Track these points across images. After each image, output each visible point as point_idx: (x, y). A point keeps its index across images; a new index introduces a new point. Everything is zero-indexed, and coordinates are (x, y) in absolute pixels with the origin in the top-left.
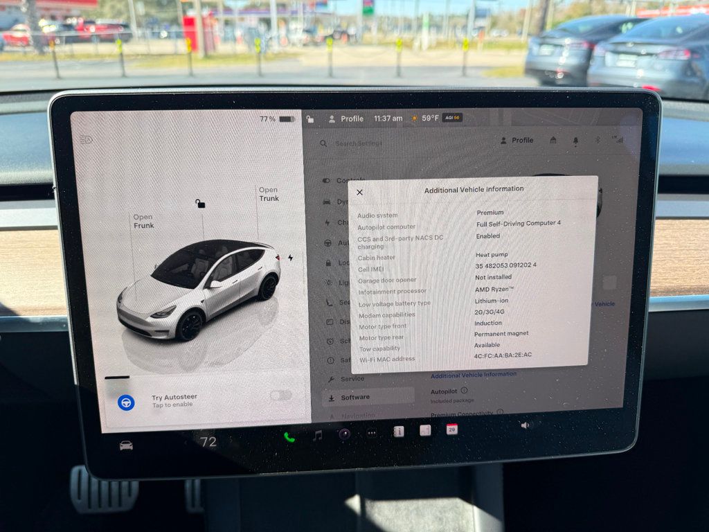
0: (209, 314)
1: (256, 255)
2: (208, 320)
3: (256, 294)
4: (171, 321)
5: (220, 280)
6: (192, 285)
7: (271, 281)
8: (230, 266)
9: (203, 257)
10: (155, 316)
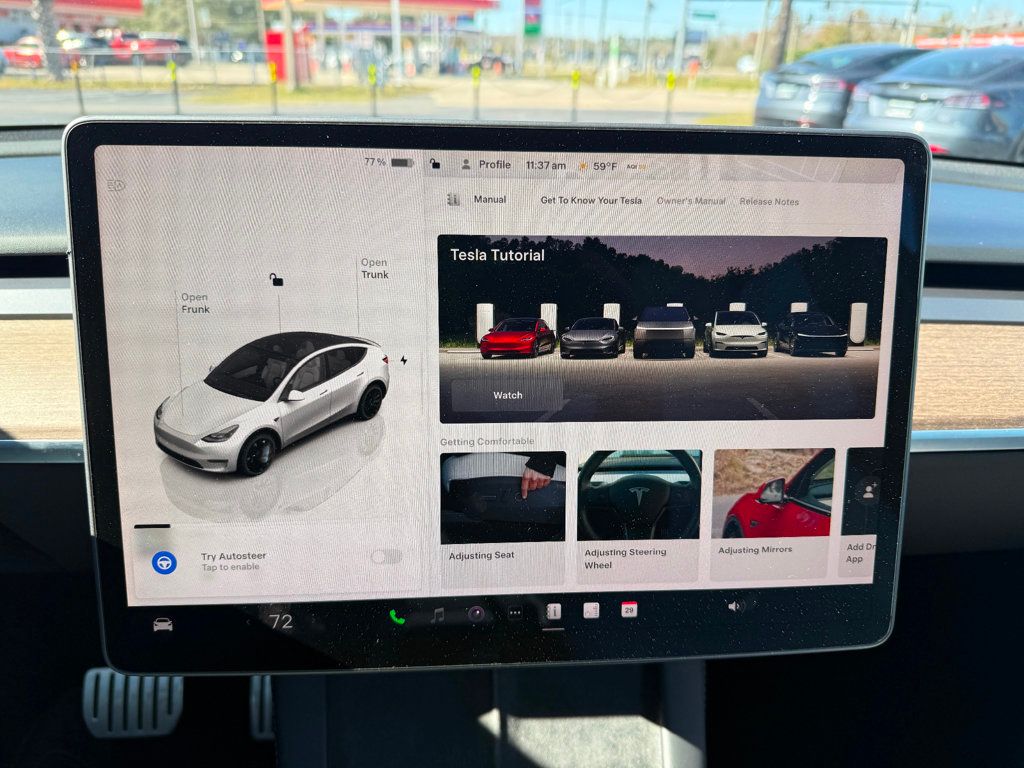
0: (286, 437)
1: (355, 356)
2: (283, 446)
3: (354, 410)
4: (232, 447)
5: (303, 390)
6: (262, 396)
7: (375, 393)
8: (317, 370)
9: (278, 357)
10: (208, 439)
